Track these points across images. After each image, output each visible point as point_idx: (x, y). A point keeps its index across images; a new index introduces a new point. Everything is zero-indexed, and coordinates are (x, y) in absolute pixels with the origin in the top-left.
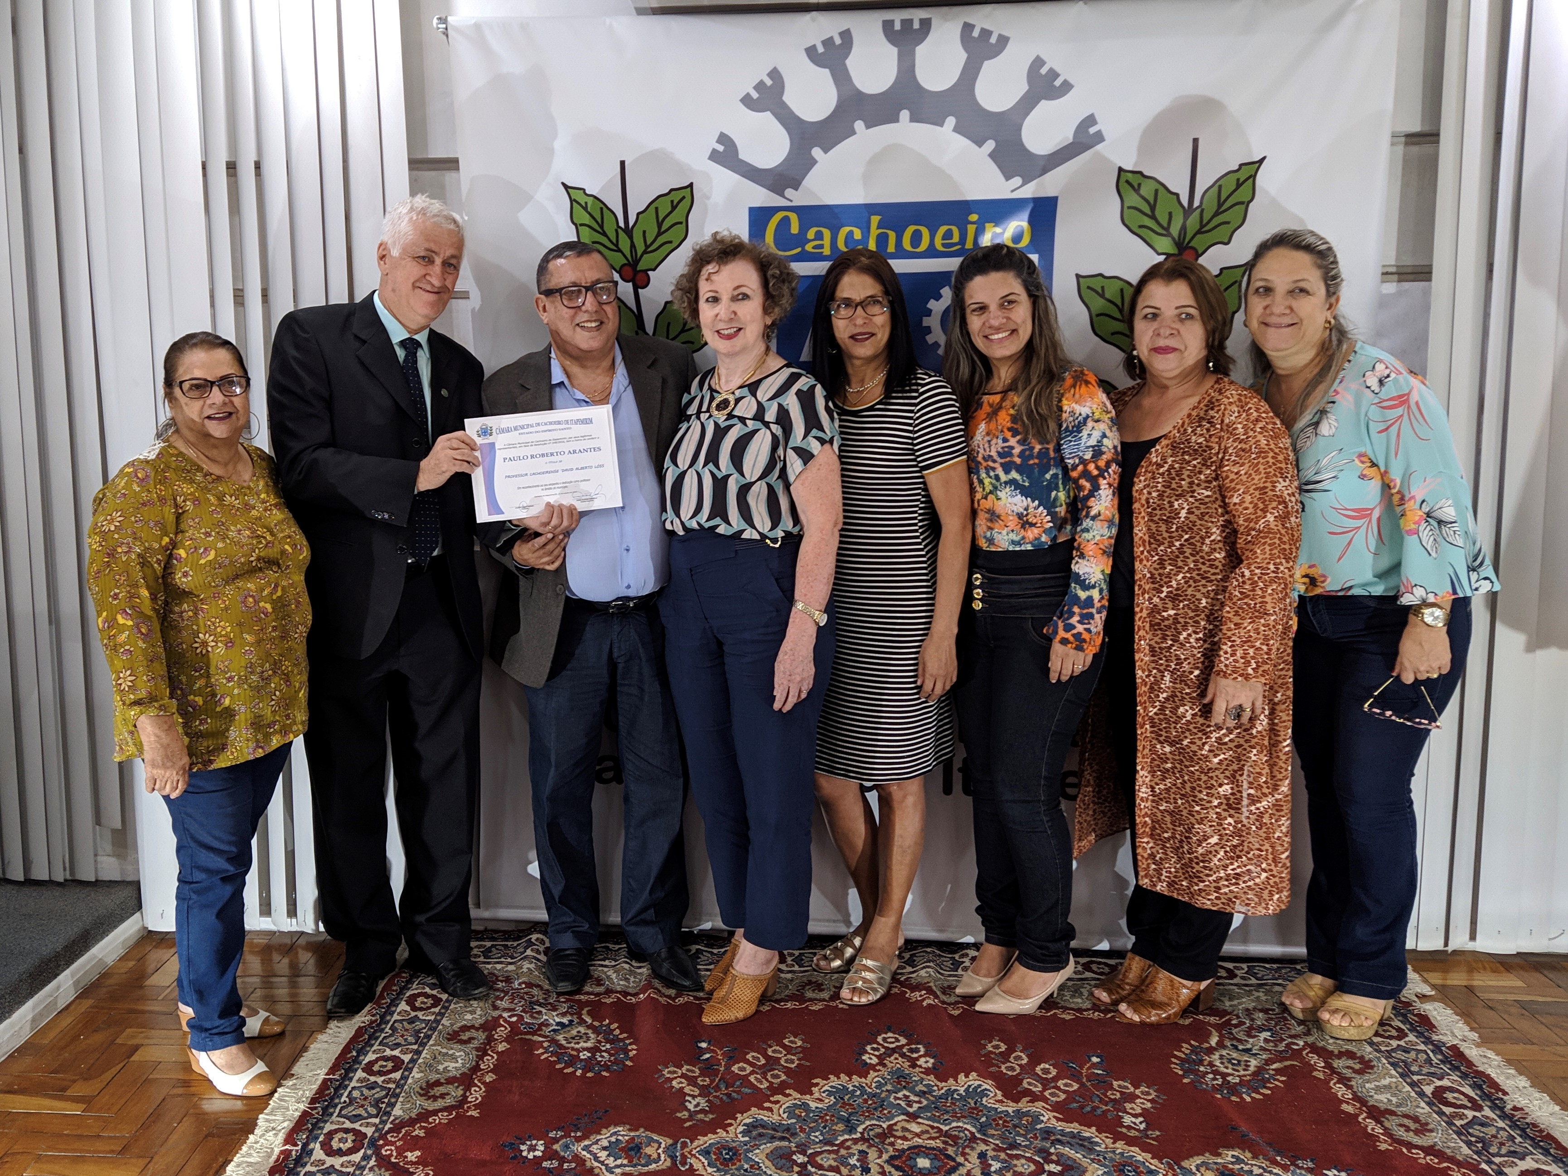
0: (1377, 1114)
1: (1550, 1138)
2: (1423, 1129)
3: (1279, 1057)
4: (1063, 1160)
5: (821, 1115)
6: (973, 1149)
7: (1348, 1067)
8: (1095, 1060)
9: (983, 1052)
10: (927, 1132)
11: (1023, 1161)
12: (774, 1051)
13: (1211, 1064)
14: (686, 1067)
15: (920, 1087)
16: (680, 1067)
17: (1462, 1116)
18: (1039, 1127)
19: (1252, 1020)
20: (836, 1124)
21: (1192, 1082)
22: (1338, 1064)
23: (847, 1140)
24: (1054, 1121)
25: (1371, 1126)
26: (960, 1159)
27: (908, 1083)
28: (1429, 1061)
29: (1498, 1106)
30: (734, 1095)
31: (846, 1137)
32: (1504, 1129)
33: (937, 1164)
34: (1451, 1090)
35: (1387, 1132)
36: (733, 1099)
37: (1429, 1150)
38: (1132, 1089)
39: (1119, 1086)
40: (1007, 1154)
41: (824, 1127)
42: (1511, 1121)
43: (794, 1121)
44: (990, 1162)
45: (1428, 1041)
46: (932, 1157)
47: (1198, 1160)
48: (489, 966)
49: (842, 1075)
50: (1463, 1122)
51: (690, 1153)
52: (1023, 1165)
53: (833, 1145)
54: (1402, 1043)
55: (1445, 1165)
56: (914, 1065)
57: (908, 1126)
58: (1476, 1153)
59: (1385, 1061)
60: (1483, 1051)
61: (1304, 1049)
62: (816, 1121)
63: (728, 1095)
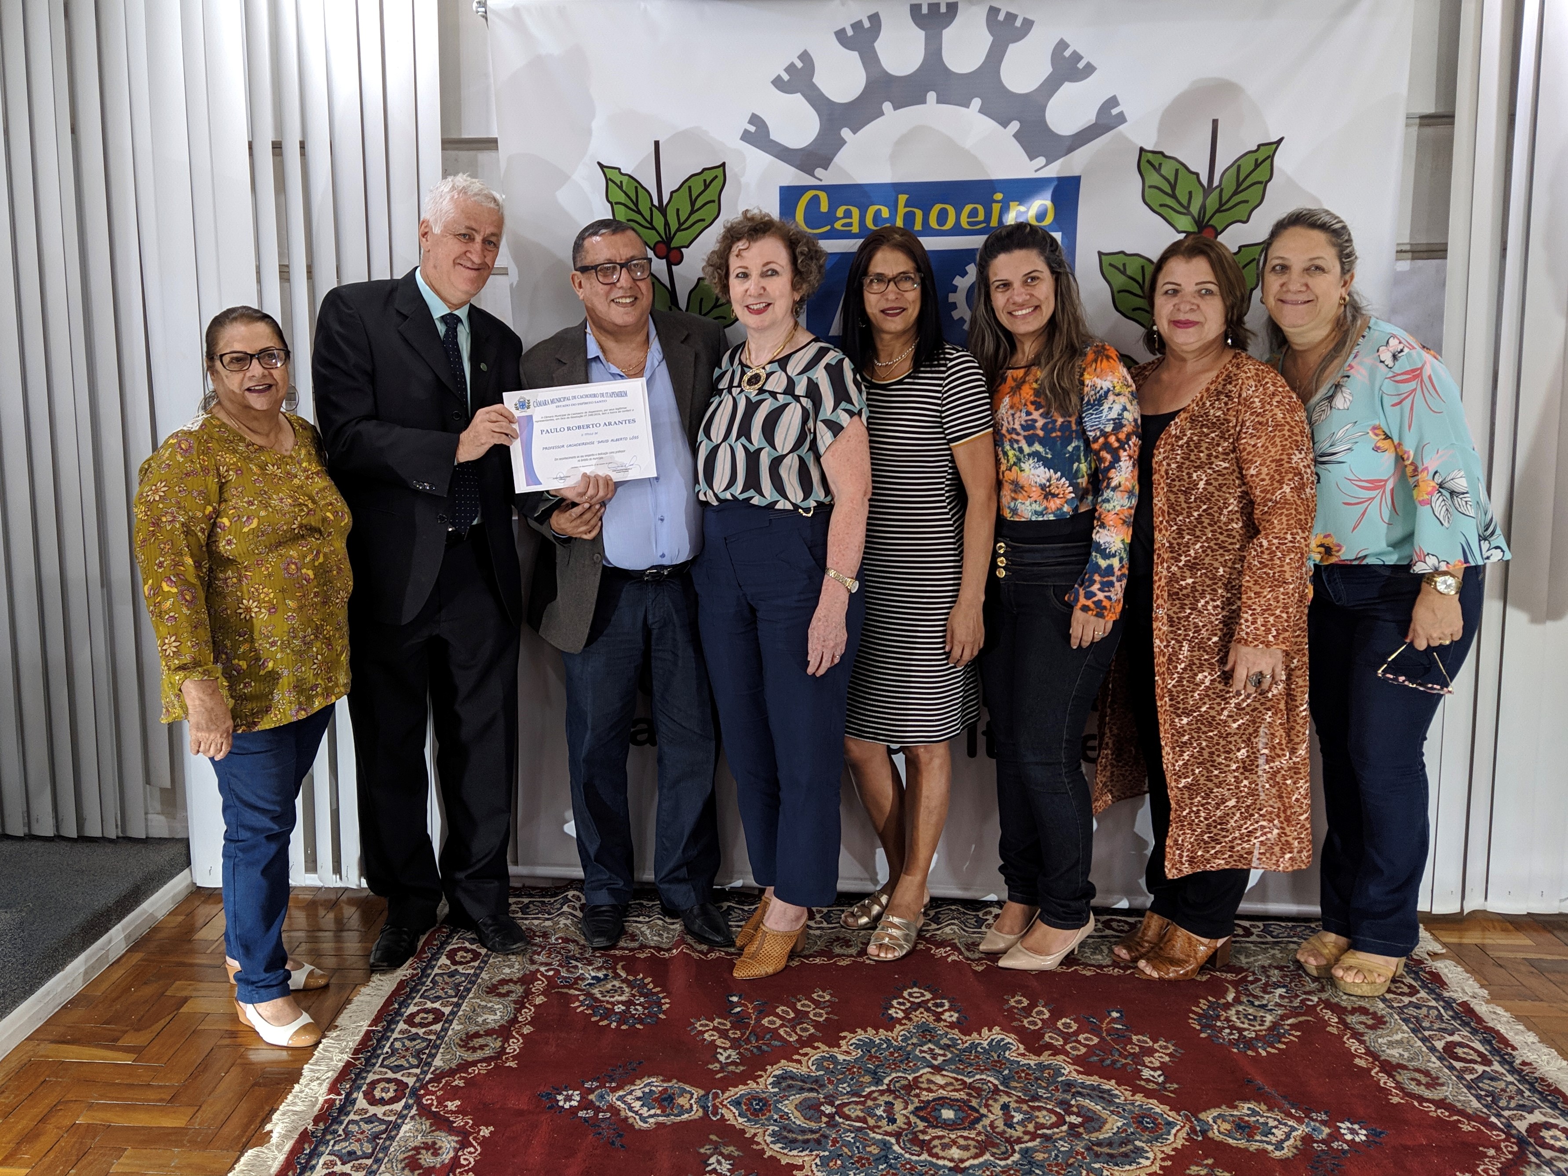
0: (1389, 1068)
1: (1557, 1092)
2: (1434, 1083)
3: (1294, 1013)
4: (1083, 1112)
5: (849, 1067)
6: (996, 1100)
7: (1361, 1023)
8: (1115, 1015)
9: (1006, 1007)
10: (951, 1084)
11: (1045, 1113)
12: (803, 1005)
13: (1228, 1020)
14: (717, 1020)
15: (945, 1041)
16: (712, 1020)
17: (1472, 1071)
18: (1060, 1079)
19: (1268, 977)
20: (863, 1076)
21: (1209, 1036)
22: (1351, 1019)
23: (873, 1092)
24: (1074, 1074)
25: (1384, 1080)
26: (984, 1111)
27: (933, 1037)
28: (1440, 1017)
29: (1507, 1062)
30: (764, 1047)
31: (873, 1088)
32: (1513, 1083)
33: (960, 1113)
34: (1461, 1045)
35: (1399, 1086)
36: (764, 1052)
37: (1440, 1104)
38: (1151, 1044)
39: (1139, 1040)
40: (1029, 1106)
41: (852, 1079)
42: (1519, 1075)
43: (822, 1073)
44: (1013, 1113)
45: (1439, 998)
46: (956, 1108)
47: (1215, 1112)
48: (527, 922)
49: (869, 1029)
50: (1472, 1077)
51: (721, 1103)
52: (1044, 1117)
53: (860, 1096)
54: (1414, 999)
55: (1455, 1118)
56: (938, 1019)
57: (933, 1078)
58: (1486, 1106)
59: (1397, 1017)
60: (1492, 1007)
61: (1318, 1004)
62: (844, 1073)
63: (759, 1048)
